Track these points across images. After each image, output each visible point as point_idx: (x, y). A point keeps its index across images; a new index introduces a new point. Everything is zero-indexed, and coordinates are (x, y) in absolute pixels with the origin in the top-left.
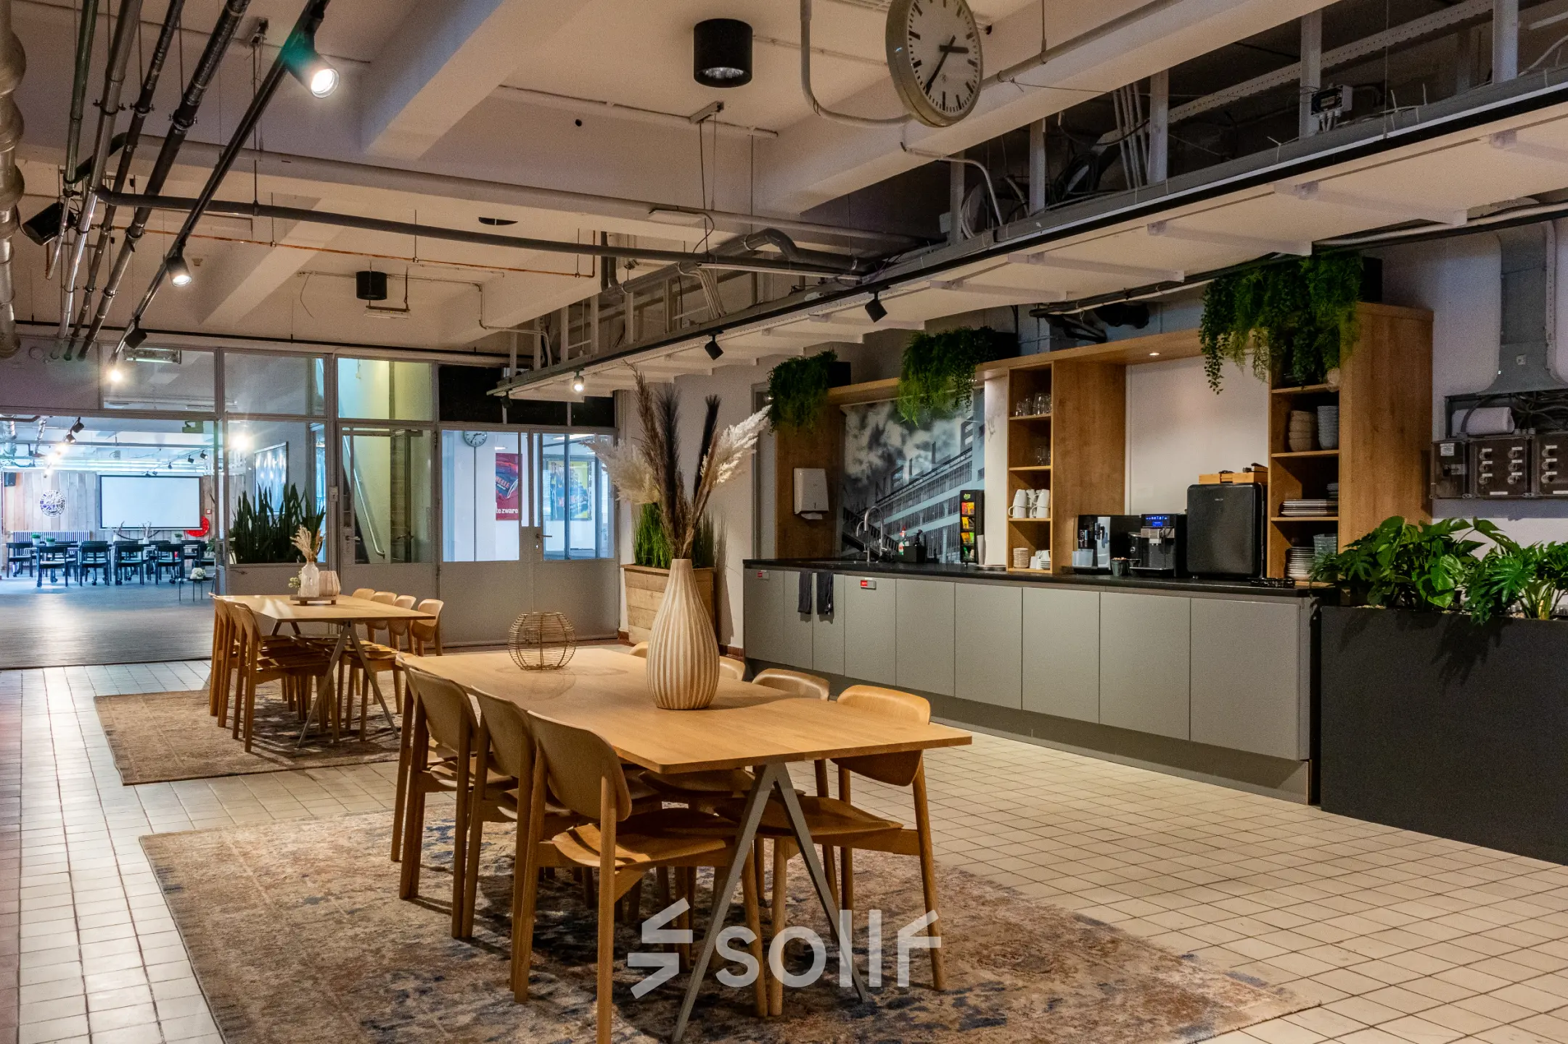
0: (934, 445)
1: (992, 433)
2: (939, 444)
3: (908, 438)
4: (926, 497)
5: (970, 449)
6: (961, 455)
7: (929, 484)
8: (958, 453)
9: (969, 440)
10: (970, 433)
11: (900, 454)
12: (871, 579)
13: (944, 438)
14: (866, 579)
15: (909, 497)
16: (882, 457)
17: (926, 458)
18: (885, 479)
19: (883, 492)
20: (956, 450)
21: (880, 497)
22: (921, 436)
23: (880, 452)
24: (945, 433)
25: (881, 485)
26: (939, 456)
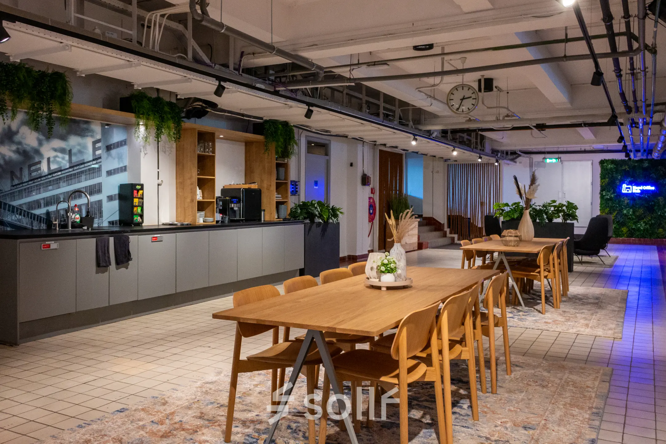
0: (70, 151)
1: (145, 154)
2: (74, 151)
3: (45, 143)
4: (65, 184)
5: (100, 158)
6: (94, 160)
7: (67, 176)
8: (91, 159)
9: (98, 152)
10: (99, 148)
11: (37, 152)
12: (159, 235)
13: (78, 147)
14: (155, 236)
15: (50, 183)
16: (17, 151)
17: (63, 159)
18: (21, 169)
19: (21, 178)
20: (89, 156)
21: (16, 182)
22: (57, 143)
23: (14, 147)
24: (79, 144)
25: (18, 174)
26: (74, 159)
